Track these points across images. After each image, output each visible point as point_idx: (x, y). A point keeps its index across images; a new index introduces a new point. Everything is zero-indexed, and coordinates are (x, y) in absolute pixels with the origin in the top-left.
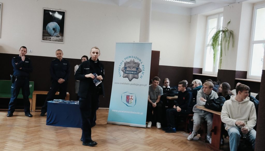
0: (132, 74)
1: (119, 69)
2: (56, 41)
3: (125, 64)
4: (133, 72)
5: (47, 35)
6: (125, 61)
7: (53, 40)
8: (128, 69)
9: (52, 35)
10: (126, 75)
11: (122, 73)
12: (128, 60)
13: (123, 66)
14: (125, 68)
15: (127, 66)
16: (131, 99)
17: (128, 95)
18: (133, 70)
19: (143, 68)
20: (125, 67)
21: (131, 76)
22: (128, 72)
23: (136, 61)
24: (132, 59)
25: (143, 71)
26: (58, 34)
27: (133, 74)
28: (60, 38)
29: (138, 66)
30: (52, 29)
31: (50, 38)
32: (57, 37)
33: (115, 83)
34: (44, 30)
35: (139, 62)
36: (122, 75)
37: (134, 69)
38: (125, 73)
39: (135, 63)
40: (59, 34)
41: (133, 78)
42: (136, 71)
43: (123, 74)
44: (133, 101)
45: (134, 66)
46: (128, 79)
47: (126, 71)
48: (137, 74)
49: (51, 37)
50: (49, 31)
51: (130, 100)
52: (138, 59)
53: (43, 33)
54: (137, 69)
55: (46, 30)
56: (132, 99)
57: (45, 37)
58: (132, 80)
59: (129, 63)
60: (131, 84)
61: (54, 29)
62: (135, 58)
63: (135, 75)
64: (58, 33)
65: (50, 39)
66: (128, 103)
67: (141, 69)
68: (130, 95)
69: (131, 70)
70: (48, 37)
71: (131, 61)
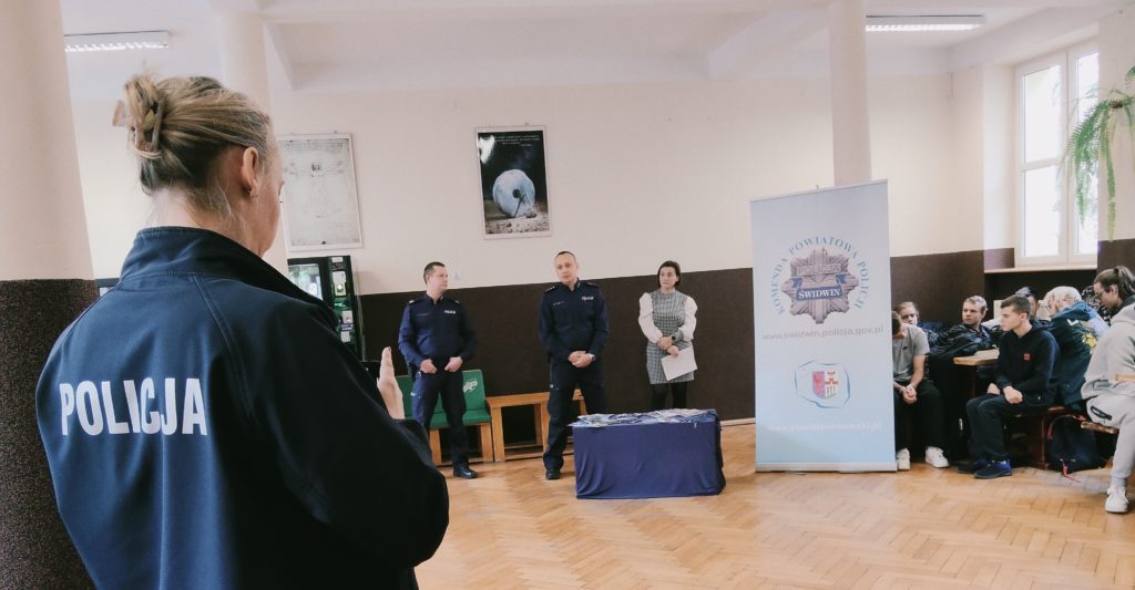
0: (823, 297)
1: (774, 288)
2: (527, 230)
3: (794, 269)
4: (825, 293)
5: (498, 215)
6: (791, 258)
7: (519, 228)
8: (806, 284)
9: (513, 213)
10: (800, 304)
11: (787, 301)
12: (805, 254)
13: (787, 274)
14: (797, 282)
15: (803, 273)
16: (828, 383)
17: (819, 368)
18: (826, 283)
19: (864, 273)
20: (794, 280)
21: (819, 306)
22: (808, 294)
23: (833, 251)
24: (819, 248)
25: (865, 284)
26: (530, 206)
27: (826, 297)
28: (539, 218)
29: (844, 268)
30: (510, 193)
31: (510, 225)
32: (528, 217)
33: (765, 337)
34: (489, 202)
35: (846, 255)
36: (788, 308)
37: (832, 282)
38: (798, 298)
39: (831, 260)
40: (535, 206)
41: (828, 313)
42: (839, 287)
43: (791, 303)
44: (840, 389)
45: (828, 268)
46: (810, 317)
47: (799, 291)
48: (843, 295)
49: (510, 220)
50: (502, 203)
51: (826, 386)
52: (839, 243)
53: (486, 209)
54: (841, 278)
55: (492, 199)
56: (835, 383)
57: (494, 224)
58: (824, 317)
59: (806, 262)
60: (825, 334)
61: (516, 194)
62: (828, 241)
63: (835, 301)
64: (532, 203)
65: (509, 229)
66: (823, 397)
67: (854, 278)
68: (827, 369)
69: (815, 285)
70: (501, 222)
71: (814, 256)
